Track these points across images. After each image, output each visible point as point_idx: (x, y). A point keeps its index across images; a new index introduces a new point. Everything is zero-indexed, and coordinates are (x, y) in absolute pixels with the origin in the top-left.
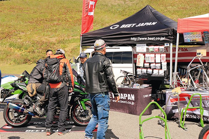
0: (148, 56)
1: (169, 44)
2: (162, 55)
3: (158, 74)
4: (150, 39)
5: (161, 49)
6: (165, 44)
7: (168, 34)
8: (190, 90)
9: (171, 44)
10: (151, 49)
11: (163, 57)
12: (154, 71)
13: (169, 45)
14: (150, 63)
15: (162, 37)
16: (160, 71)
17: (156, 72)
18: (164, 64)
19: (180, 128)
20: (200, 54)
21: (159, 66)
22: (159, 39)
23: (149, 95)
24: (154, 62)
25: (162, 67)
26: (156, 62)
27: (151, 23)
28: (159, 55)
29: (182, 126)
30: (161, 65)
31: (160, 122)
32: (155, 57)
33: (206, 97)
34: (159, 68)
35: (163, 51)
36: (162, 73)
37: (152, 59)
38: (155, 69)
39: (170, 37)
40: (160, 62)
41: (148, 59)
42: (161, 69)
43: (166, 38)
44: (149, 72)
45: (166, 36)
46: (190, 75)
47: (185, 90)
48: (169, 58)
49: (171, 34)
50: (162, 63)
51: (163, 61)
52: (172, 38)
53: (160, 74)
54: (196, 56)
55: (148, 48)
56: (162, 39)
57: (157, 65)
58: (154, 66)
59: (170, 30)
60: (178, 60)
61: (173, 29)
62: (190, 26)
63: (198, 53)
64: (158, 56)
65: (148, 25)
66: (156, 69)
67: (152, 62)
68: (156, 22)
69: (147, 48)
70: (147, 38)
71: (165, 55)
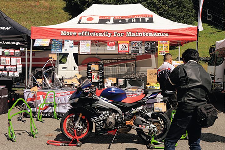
0: (3, 59)
1: (24, 48)
2: (17, 58)
3: (13, 76)
4: (6, 43)
5: (16, 53)
6: (21, 48)
7: (23, 39)
8: (45, 89)
9: (26, 49)
10: (7, 52)
11: (19, 60)
12: (10, 73)
13: (24, 50)
14: (5, 66)
15: (18, 42)
16: (15, 73)
17: (11, 74)
18: (20, 67)
19: (38, 121)
20: (52, 58)
21: (15, 68)
22: (14, 43)
23: (5, 96)
24: (10, 64)
25: (18, 69)
26: (12, 65)
27: (4, 28)
28: (15, 58)
29: (39, 119)
30: (17, 67)
31: (20, 118)
32: (11, 60)
33: (58, 94)
34: (14, 70)
35: (18, 55)
36: (17, 74)
37: (8, 62)
38: (10, 71)
39: (25, 42)
40: (15, 65)
41: (3, 62)
42: (16, 71)
43: (22, 43)
44: (5, 74)
45: (22, 42)
46: (44, 75)
47: (41, 89)
48: (25, 62)
49: (26, 40)
50: (18, 66)
51: (19, 64)
52: (27, 43)
53: (15, 76)
54: (49, 60)
55: (4, 51)
56: (18, 44)
57: (12, 67)
58: (9, 68)
59: (25, 36)
60: (32, 65)
61: (28, 36)
62: (42, 34)
63: (50, 58)
64: (13, 59)
65: (2, 29)
66: (12, 71)
67: (7, 64)
68: (10, 28)
69: (2, 51)
70: (3, 42)
71: (20, 59)
